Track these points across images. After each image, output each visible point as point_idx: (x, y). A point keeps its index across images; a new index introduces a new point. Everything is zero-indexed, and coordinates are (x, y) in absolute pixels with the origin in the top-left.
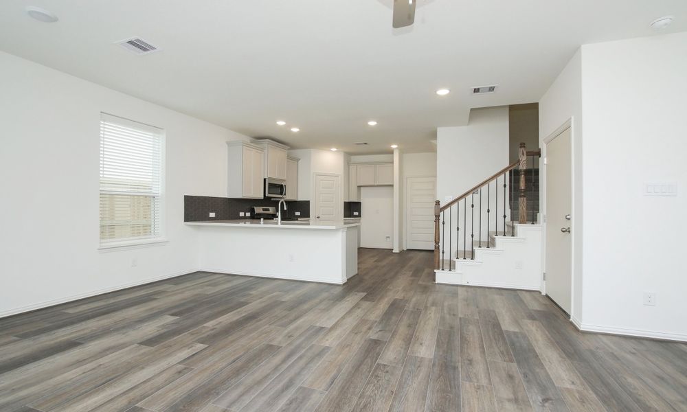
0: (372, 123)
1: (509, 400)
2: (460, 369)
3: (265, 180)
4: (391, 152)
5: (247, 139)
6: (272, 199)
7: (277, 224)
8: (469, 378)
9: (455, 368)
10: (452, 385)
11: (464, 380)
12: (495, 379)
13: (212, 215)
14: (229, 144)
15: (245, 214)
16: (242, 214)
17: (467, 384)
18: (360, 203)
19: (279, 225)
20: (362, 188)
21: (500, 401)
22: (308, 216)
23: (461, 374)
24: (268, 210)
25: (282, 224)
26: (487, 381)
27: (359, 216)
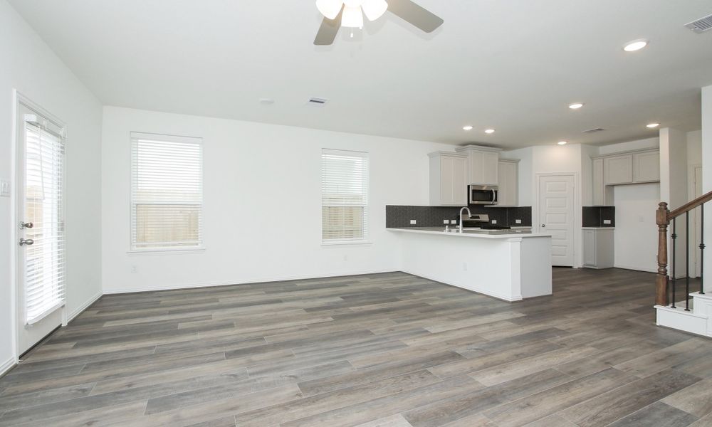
0: (576, 106)
3: (469, 186)
4: (655, 134)
5: (452, 148)
6: (485, 206)
7: (458, 231)
13: (413, 222)
14: (431, 156)
15: (450, 222)
16: (446, 222)
18: (613, 208)
19: (461, 233)
20: (616, 189)
22: (530, 224)
24: (478, 217)
25: (464, 232)
27: (613, 225)
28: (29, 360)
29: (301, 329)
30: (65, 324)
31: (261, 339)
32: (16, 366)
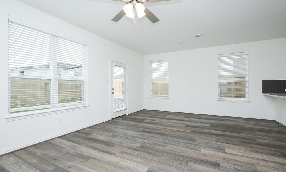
28: (113, 120)
29: (172, 131)
30: (127, 114)
31: (156, 130)
32: (110, 120)
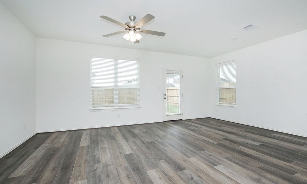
1: (109, 165)
2: (131, 171)
8: (126, 168)
9: (134, 170)
10: (131, 163)
11: (128, 166)
12: (115, 172)
17: (126, 165)
21: (113, 164)
23: (130, 168)
26: (118, 169)
30: (183, 120)
32: (161, 122)
